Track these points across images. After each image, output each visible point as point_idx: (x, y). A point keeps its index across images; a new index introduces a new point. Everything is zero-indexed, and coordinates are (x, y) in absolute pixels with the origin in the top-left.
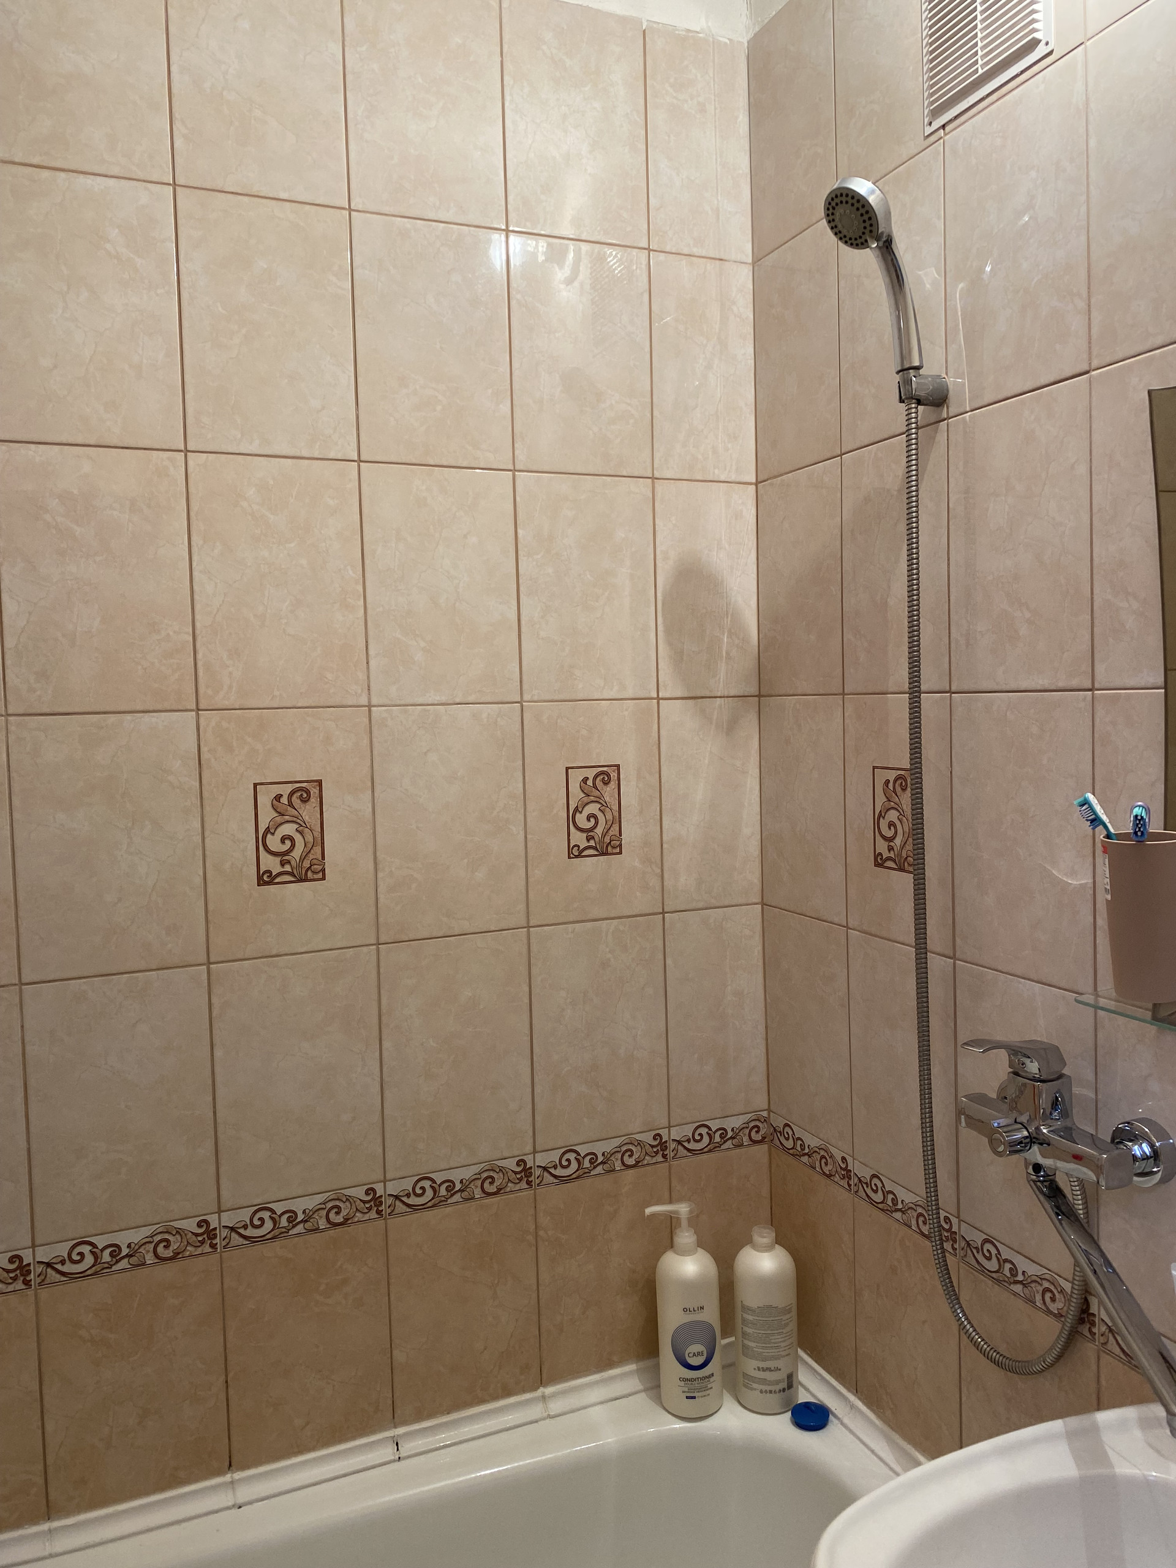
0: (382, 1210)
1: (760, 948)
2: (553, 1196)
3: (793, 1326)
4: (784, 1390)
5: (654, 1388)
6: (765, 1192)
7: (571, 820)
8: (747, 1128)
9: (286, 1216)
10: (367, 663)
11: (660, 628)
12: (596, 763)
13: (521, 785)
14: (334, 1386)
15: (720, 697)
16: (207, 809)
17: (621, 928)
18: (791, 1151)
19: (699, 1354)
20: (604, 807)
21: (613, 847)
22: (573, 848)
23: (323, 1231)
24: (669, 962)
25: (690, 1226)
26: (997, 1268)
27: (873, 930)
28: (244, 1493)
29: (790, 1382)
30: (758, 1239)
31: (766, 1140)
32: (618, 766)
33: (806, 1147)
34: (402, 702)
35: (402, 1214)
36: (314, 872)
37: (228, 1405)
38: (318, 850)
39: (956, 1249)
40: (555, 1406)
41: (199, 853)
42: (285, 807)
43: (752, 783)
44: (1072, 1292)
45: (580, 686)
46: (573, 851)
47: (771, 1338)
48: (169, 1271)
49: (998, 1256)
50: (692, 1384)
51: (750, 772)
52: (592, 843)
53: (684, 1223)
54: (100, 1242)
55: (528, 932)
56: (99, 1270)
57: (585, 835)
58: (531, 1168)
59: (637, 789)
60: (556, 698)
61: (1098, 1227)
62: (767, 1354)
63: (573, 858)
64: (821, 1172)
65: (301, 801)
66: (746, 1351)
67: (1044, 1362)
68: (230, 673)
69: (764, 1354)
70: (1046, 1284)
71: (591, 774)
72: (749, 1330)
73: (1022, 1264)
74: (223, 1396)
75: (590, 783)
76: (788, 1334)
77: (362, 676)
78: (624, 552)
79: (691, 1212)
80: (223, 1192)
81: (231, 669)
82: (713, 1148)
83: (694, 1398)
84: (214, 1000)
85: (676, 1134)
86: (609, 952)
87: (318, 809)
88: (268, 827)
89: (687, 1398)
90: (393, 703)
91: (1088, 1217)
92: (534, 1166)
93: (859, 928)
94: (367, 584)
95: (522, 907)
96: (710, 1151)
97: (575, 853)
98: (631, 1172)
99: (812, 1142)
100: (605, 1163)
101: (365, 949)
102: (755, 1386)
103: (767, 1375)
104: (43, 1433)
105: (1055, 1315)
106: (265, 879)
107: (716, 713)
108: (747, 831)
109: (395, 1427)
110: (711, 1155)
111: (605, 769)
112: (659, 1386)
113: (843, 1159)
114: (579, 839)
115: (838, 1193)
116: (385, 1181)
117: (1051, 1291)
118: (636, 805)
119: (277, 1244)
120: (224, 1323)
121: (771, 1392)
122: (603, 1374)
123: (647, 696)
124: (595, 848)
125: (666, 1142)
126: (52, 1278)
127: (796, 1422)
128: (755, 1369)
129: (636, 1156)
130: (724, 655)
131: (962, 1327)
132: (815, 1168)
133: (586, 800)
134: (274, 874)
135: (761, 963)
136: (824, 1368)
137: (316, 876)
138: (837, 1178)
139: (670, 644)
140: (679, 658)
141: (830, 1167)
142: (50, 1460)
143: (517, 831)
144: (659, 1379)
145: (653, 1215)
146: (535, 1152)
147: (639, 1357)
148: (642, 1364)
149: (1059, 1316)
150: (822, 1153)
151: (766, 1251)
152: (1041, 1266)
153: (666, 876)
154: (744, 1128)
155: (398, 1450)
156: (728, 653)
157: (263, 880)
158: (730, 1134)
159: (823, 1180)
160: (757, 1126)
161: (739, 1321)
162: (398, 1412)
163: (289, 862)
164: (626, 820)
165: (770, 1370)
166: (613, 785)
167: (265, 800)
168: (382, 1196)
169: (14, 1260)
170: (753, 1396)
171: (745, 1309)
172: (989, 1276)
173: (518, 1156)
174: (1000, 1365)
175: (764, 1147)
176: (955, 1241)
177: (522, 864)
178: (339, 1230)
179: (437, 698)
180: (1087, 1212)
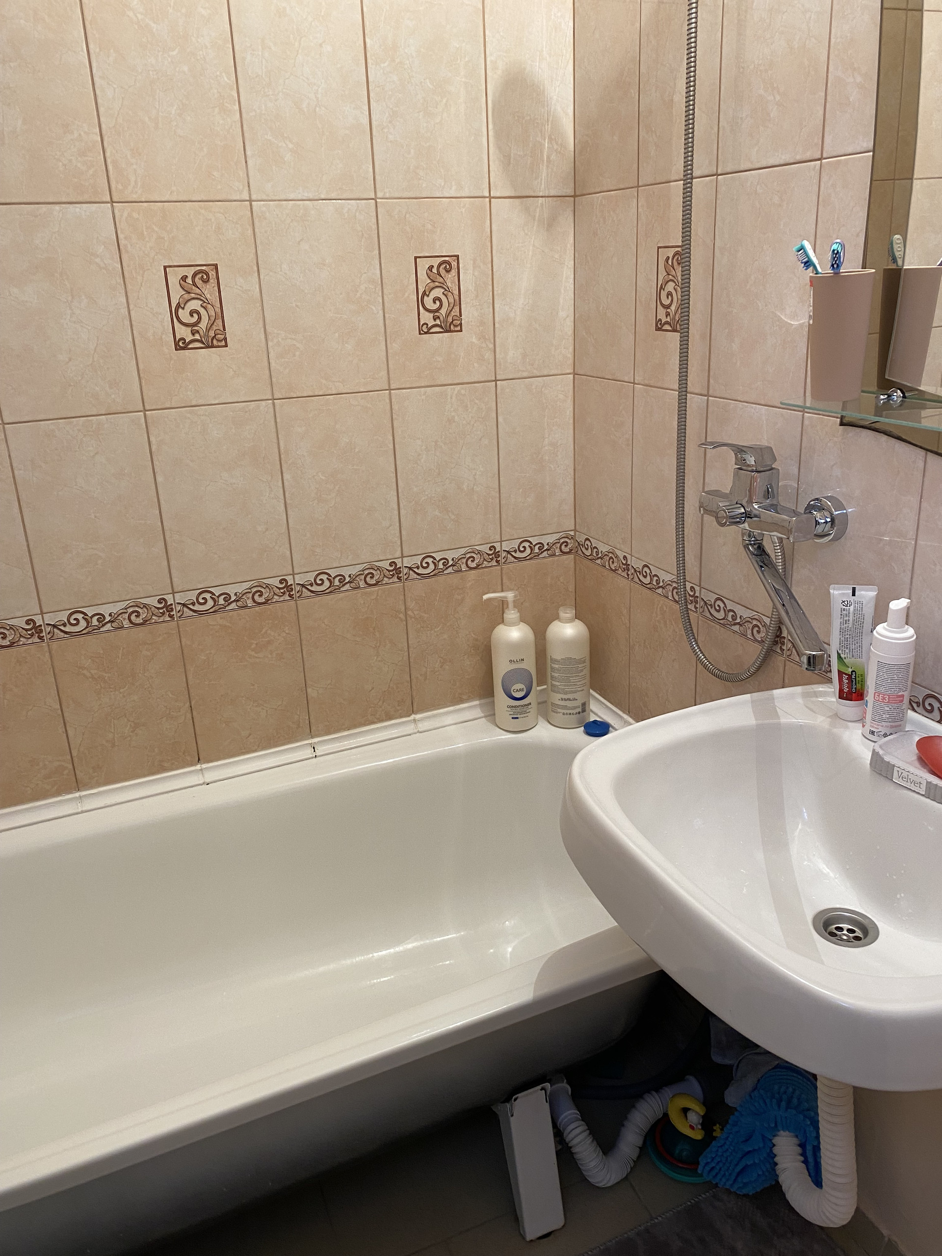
0: (293, 594)
1: (571, 409)
2: (417, 587)
3: (587, 671)
4: (579, 713)
5: (491, 716)
6: (571, 588)
7: (421, 302)
8: (558, 543)
9: (223, 597)
10: (246, 162)
11: (491, 133)
12: (438, 253)
13: (378, 272)
14: (267, 711)
15: (542, 197)
16: (129, 287)
17: (463, 392)
18: (590, 557)
19: (520, 690)
20: (447, 291)
21: (455, 326)
22: (422, 326)
23: (250, 608)
24: (500, 419)
25: (515, 607)
26: (724, 616)
27: (652, 383)
28: (209, 776)
29: (584, 707)
30: (562, 615)
31: (573, 552)
32: (457, 256)
33: (600, 553)
34: (277, 198)
35: (308, 597)
36: (218, 341)
37: (193, 722)
38: (219, 322)
39: (697, 608)
40: (422, 726)
41: (127, 323)
42: (190, 286)
43: (567, 273)
44: (771, 623)
45: (424, 185)
46: (423, 328)
47: (571, 679)
48: (140, 633)
49: (725, 608)
50: (516, 709)
51: (566, 264)
52: (438, 322)
53: (511, 605)
54: (90, 612)
55: (390, 394)
56: (90, 630)
57: (432, 315)
58: (400, 568)
59: (474, 277)
60: (404, 195)
61: (791, 578)
62: (568, 690)
63: (423, 334)
64: (609, 568)
65: (203, 281)
66: (554, 689)
67: (749, 672)
68: (135, 170)
69: (566, 690)
70: (755, 622)
71: (436, 262)
72: (556, 675)
73: (741, 611)
74: (189, 716)
75: (435, 270)
76: (583, 677)
77: (242, 174)
78: (459, 62)
79: (515, 596)
80: (174, 580)
81: (135, 166)
82: (533, 557)
83: (518, 718)
84: (152, 439)
85: (506, 546)
86: (454, 411)
87: (216, 288)
88: (179, 302)
89: (513, 718)
90: (270, 199)
91: (785, 571)
92: (403, 566)
93: (642, 383)
94: (241, 90)
95: (384, 373)
96: (531, 559)
97: (425, 330)
98: (473, 572)
99: (603, 548)
100: (454, 566)
101: (263, 403)
102: (559, 710)
103: (568, 704)
104: (67, 736)
105: (759, 642)
106: (181, 345)
107: (538, 210)
108: (562, 314)
109: (312, 738)
110: (532, 561)
111: (447, 259)
112: (494, 714)
113: (625, 557)
114: (427, 318)
115: (621, 582)
116: (293, 574)
117: (758, 627)
118: (473, 290)
119: (218, 615)
120: (185, 668)
121: (570, 714)
122: (456, 707)
123: (481, 195)
124: (441, 326)
125: (499, 552)
126: (58, 635)
127: (587, 733)
128: (559, 700)
129: (476, 561)
130: (545, 159)
131: (698, 658)
132: (605, 567)
133: (432, 285)
134: (187, 341)
135: (571, 421)
136: (608, 701)
137: (220, 344)
138: (620, 572)
139: (499, 148)
140: (507, 160)
141: (615, 564)
142: (74, 754)
143: (377, 309)
144: (494, 710)
145: (489, 600)
146: (402, 557)
147: (481, 697)
148: (483, 701)
149: (762, 642)
150: (611, 555)
151: (568, 623)
152: (752, 610)
153: (498, 350)
154: (556, 543)
155: (314, 751)
156: (548, 157)
157: (179, 345)
158: (546, 547)
159: (612, 574)
160: (566, 542)
161: (549, 670)
162: (313, 728)
163: (198, 332)
164: (464, 302)
165: (569, 700)
166: (454, 272)
167: (174, 281)
168: (292, 584)
169: (30, 622)
170: (558, 717)
171: (554, 661)
172: (718, 622)
173: (391, 559)
174: (720, 677)
175: (572, 556)
176: (696, 602)
177: (382, 338)
178: (263, 607)
179: (306, 195)
180: (785, 568)
